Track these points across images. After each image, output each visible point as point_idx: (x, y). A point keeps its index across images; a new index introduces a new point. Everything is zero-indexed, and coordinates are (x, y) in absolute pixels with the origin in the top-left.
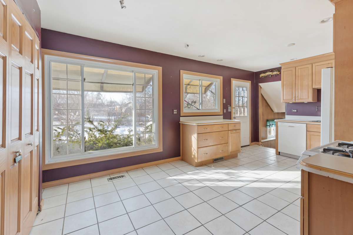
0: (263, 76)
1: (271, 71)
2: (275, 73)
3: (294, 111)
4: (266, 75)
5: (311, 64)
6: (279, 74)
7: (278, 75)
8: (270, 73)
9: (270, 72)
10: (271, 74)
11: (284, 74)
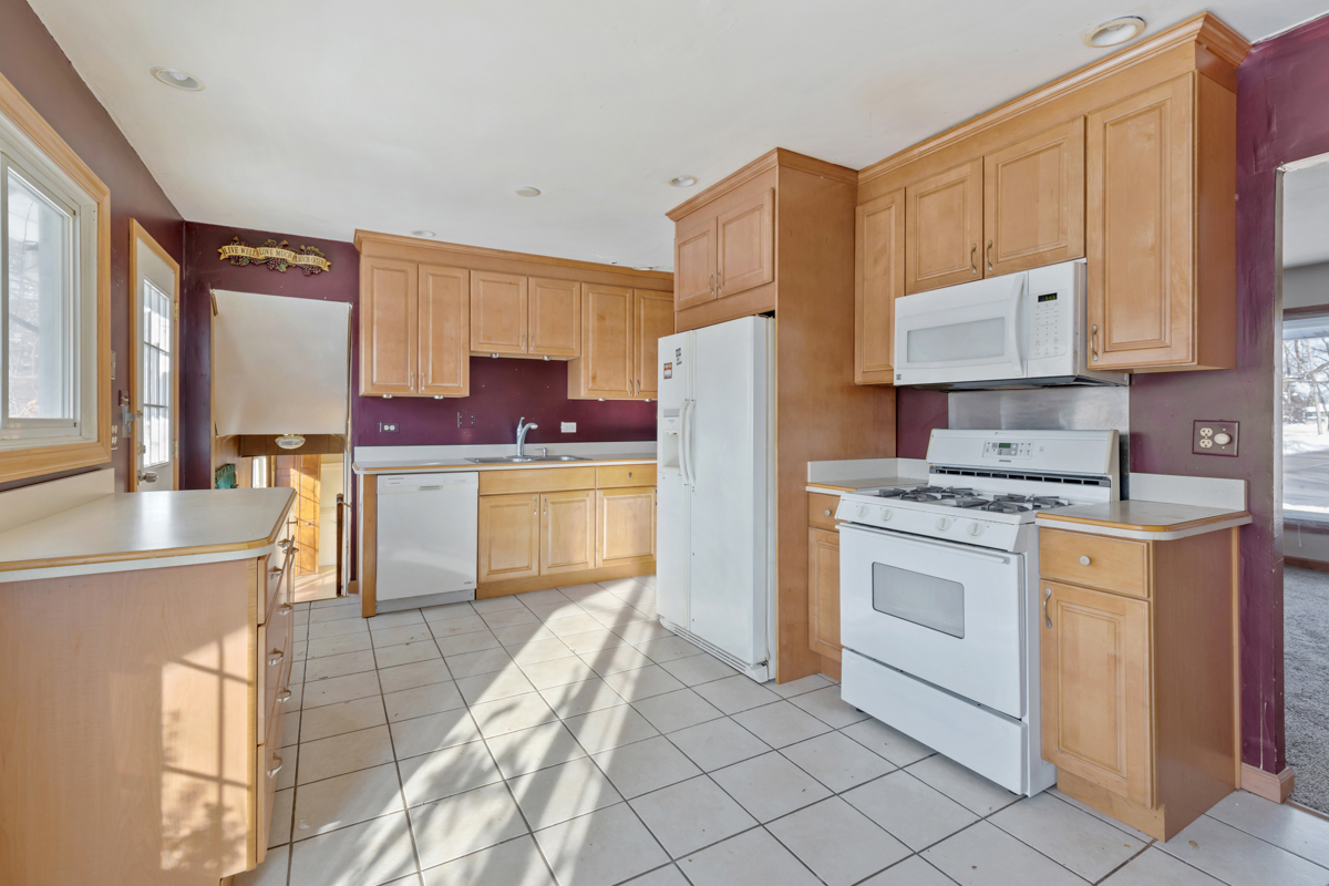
0: (240, 253)
1: (285, 242)
2: (310, 260)
3: (386, 428)
4: (261, 257)
5: (465, 268)
6: (326, 269)
7: (322, 271)
8: (287, 255)
9: (285, 247)
10: (290, 260)
11: (375, 278)
